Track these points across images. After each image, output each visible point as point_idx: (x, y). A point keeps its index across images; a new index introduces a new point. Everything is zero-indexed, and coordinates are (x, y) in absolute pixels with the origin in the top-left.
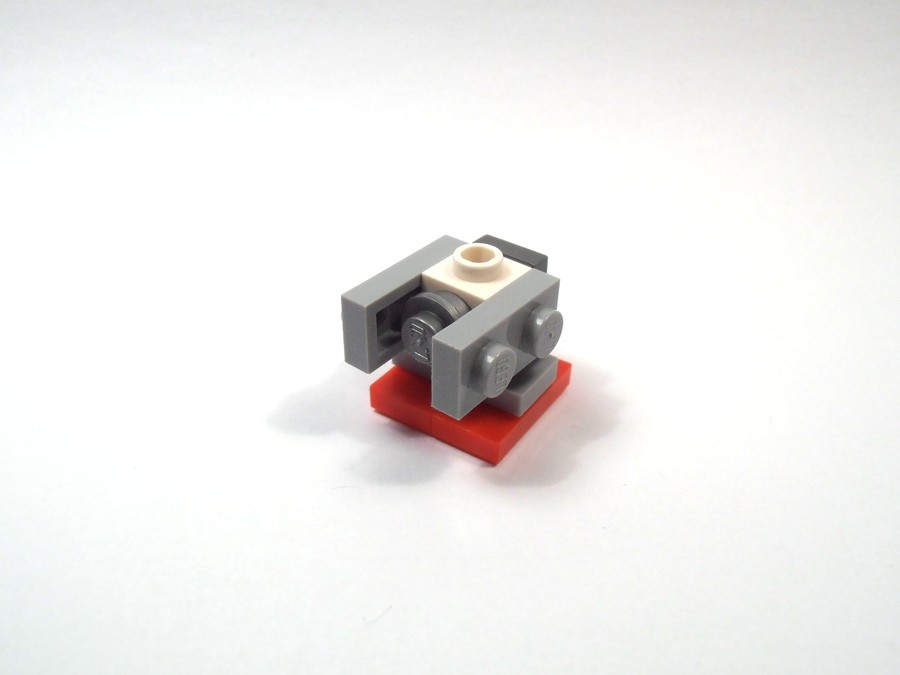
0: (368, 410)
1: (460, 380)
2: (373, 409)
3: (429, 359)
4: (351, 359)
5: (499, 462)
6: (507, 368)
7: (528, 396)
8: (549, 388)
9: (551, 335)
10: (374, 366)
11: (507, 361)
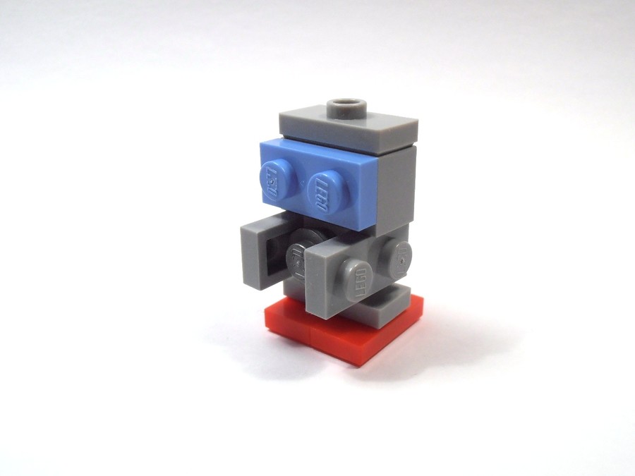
0: (264, 330)
2: (268, 329)
4: (248, 280)
5: (362, 365)
6: (364, 278)
7: (384, 314)
8: (405, 312)
9: (402, 261)
10: (264, 285)
11: (364, 271)
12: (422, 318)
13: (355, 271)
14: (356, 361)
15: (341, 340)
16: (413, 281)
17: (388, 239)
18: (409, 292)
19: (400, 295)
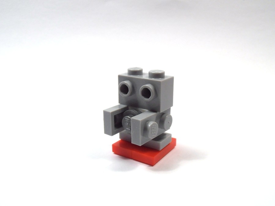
0: (112, 153)
1: (140, 135)
2: (113, 153)
3: (131, 130)
4: (106, 132)
5: (154, 165)
6: (155, 129)
7: (162, 144)
8: (169, 144)
9: (169, 122)
10: (113, 134)
11: (155, 126)
12: (176, 147)
13: (152, 126)
14: (151, 164)
15: (145, 155)
16: (172, 131)
17: (163, 114)
18: (171, 136)
19: (167, 137)
